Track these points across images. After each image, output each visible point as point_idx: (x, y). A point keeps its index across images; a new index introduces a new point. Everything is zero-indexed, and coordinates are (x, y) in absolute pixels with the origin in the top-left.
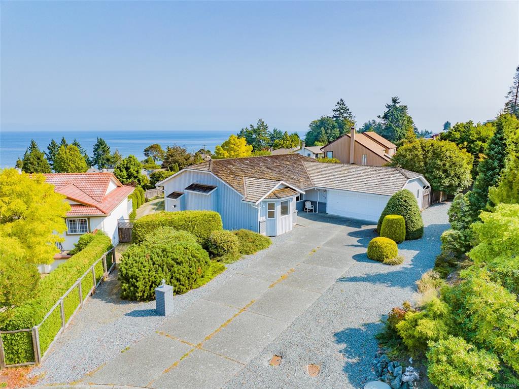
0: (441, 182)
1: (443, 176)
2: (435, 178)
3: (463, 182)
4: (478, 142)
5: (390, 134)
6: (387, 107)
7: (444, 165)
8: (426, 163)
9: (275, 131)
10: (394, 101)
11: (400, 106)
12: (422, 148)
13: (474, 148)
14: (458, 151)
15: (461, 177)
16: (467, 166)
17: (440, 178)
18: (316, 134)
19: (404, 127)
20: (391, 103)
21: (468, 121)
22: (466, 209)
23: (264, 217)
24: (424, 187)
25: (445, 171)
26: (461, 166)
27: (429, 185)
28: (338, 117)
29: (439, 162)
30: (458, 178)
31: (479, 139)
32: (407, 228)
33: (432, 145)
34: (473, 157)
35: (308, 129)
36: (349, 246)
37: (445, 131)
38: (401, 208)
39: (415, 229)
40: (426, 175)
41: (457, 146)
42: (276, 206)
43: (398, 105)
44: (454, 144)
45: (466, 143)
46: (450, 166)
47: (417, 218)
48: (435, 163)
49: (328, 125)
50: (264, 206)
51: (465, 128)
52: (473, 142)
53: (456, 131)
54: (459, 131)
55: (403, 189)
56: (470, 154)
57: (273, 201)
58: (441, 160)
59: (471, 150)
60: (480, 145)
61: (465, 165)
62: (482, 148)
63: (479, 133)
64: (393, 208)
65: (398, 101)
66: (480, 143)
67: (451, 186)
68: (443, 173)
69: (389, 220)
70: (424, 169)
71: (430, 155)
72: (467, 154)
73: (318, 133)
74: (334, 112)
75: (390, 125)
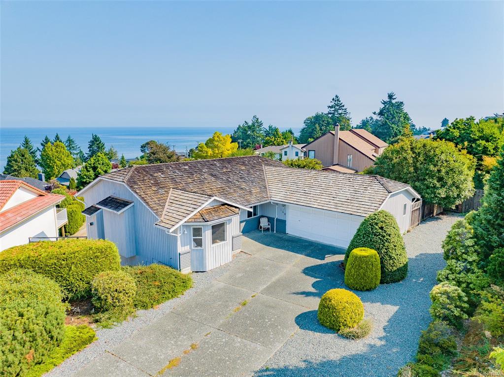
0: (435, 193)
1: (438, 185)
2: (428, 187)
3: (463, 193)
4: (481, 141)
5: (386, 131)
6: (382, 103)
7: (439, 171)
8: (416, 169)
9: (270, 127)
10: (390, 97)
11: (396, 103)
12: (412, 149)
13: (476, 149)
14: (457, 153)
15: (461, 186)
16: (469, 172)
17: (435, 187)
18: (310, 130)
19: (400, 124)
20: (387, 99)
21: (469, 117)
22: (470, 242)
23: (188, 246)
24: (413, 200)
25: (440, 179)
26: (461, 173)
27: (419, 197)
28: (334, 114)
29: (432, 167)
30: (457, 187)
31: (482, 138)
32: (383, 267)
33: (424, 146)
34: (475, 160)
35: (303, 126)
36: (298, 293)
37: (443, 128)
38: (375, 238)
39: (395, 268)
40: (417, 184)
41: (456, 146)
42: (205, 231)
43: (394, 101)
44: (451, 145)
45: (466, 143)
46: (447, 173)
47: (398, 252)
48: (427, 169)
49: (323, 121)
50: (186, 232)
51: (465, 125)
52: (475, 141)
53: (454, 129)
54: (458, 128)
55: (380, 210)
56: (472, 156)
57: (200, 225)
58: (435, 165)
59: (472, 150)
60: (483, 144)
61: (466, 171)
62: (485, 148)
63: (481, 131)
64: (364, 238)
65: (394, 97)
66: (483, 142)
67: (448, 197)
68: (438, 182)
69: (356, 257)
70: (415, 176)
71: (421, 158)
72: (468, 156)
73: (313, 130)
74: (330, 109)
75: (386, 122)
